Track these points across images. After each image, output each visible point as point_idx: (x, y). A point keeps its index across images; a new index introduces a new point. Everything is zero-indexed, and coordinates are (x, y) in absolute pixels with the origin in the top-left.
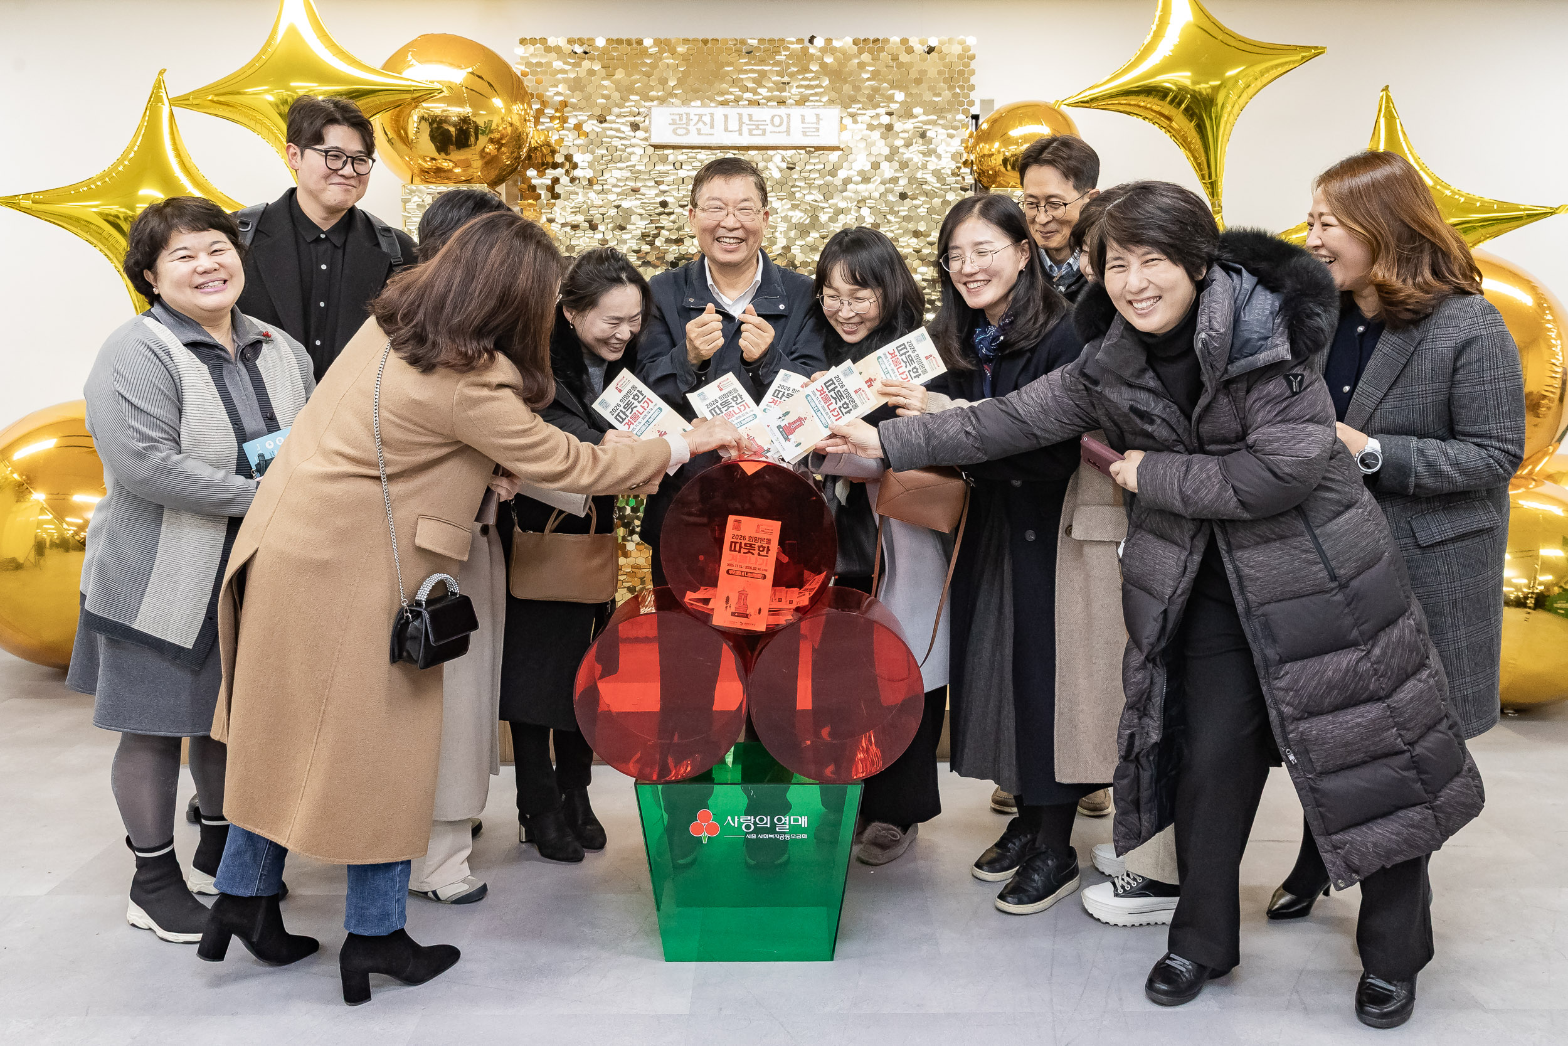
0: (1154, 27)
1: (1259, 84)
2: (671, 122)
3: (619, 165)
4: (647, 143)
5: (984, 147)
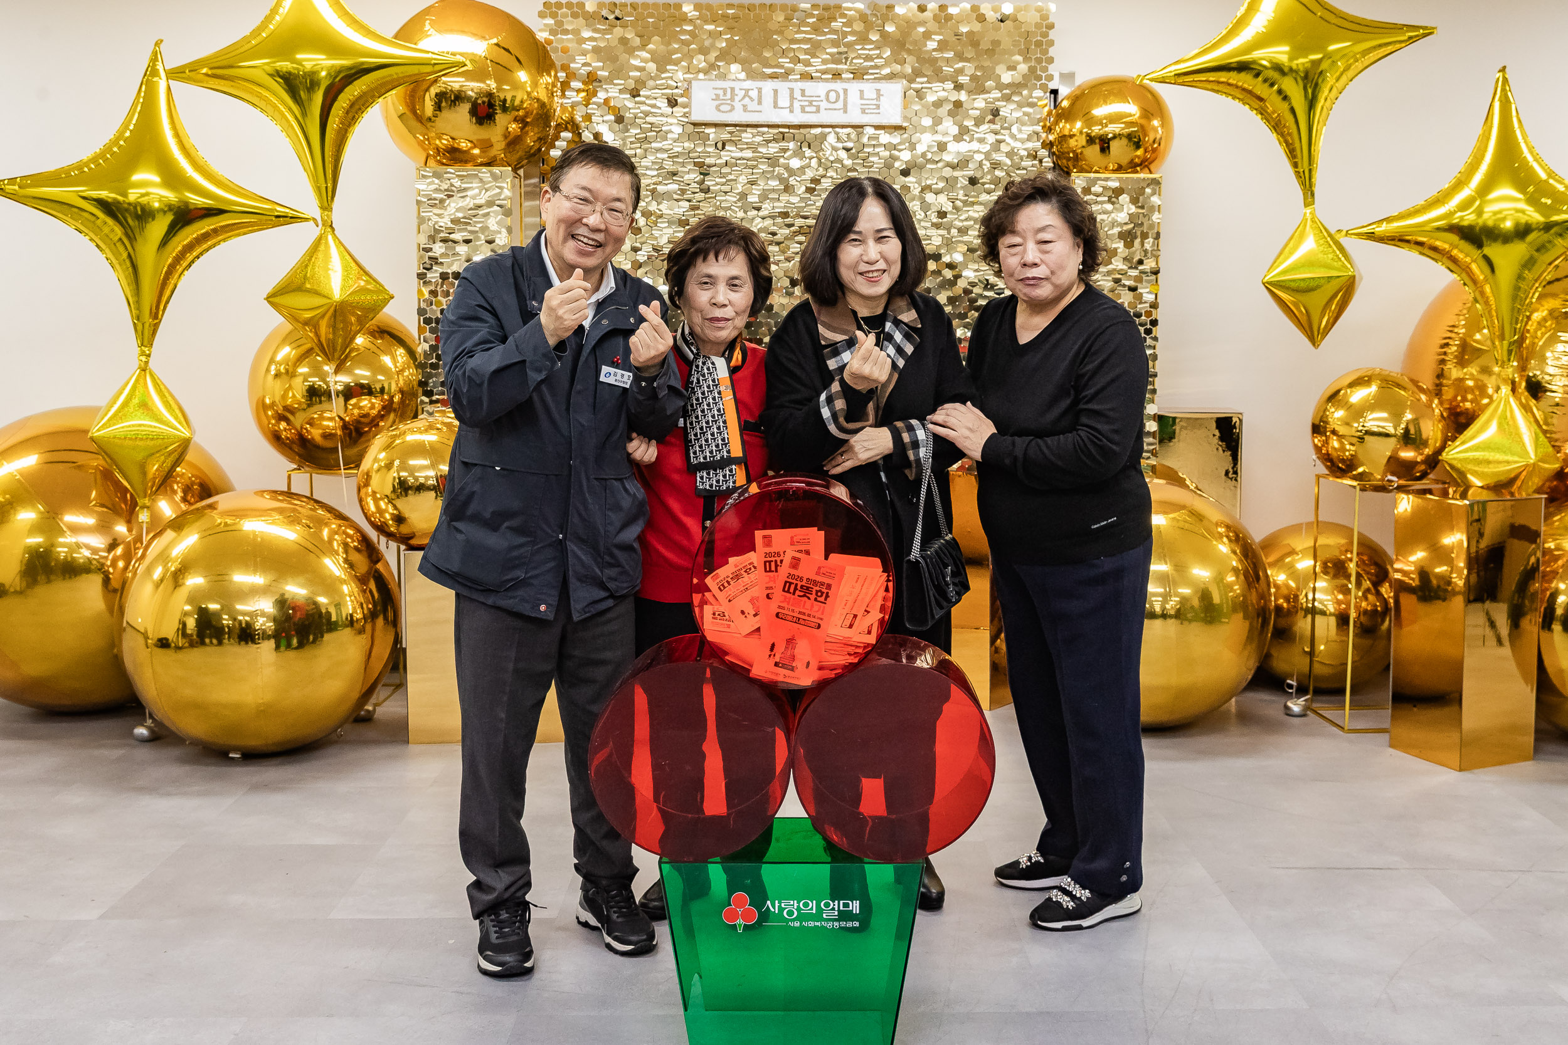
1: (1360, 66)
2: (714, 97)
3: (654, 145)
4: (686, 120)
5: (1064, 127)
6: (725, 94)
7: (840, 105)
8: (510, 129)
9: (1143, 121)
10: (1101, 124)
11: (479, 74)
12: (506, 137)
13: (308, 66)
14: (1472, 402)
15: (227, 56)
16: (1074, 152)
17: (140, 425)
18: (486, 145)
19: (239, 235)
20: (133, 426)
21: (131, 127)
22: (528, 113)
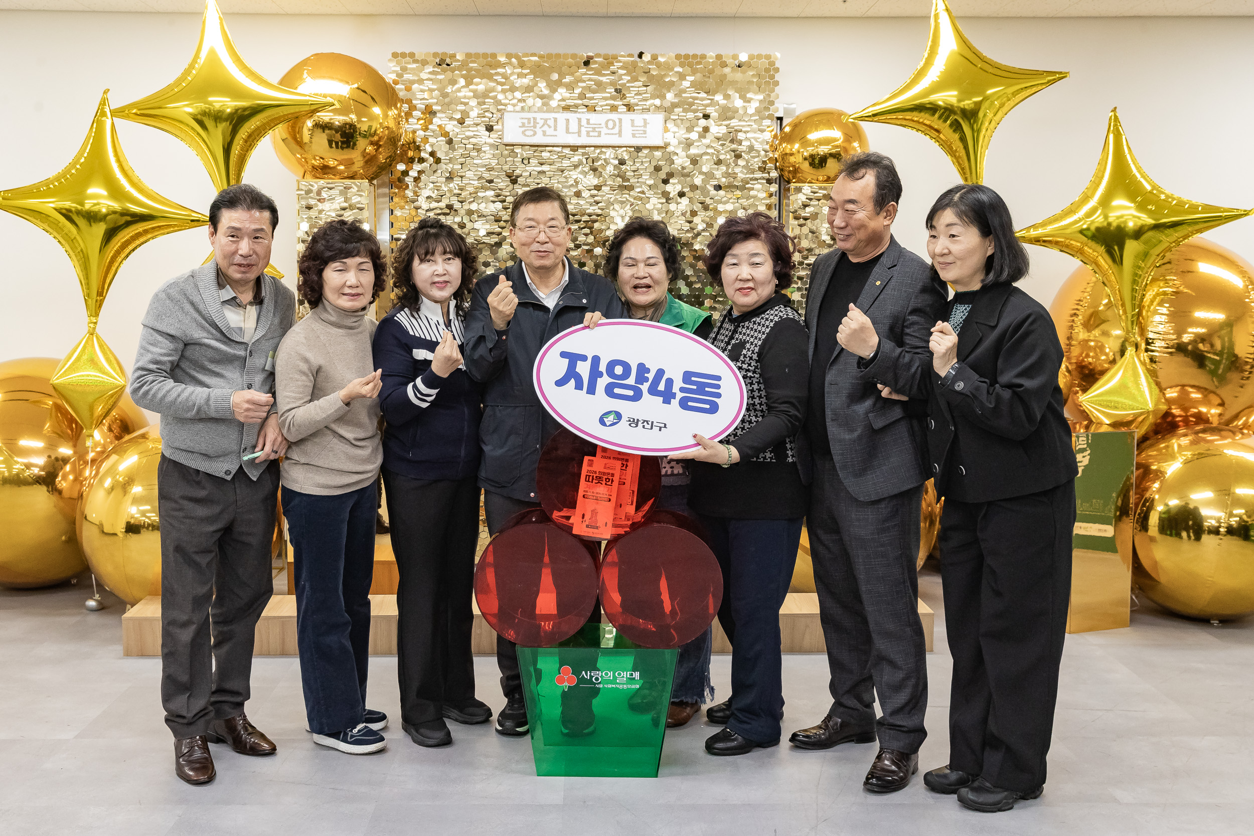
0: (926, 55)
1: (1012, 103)
2: (521, 125)
3: (475, 161)
4: (500, 141)
5: (786, 147)
6: (529, 123)
7: (616, 130)
8: (367, 151)
9: (845, 145)
10: (814, 146)
11: (344, 111)
12: (364, 157)
13: (217, 106)
14: (1093, 357)
15: (158, 100)
16: (794, 166)
17: (88, 376)
18: (349, 163)
19: (164, 234)
20: (83, 376)
21: (86, 155)
22: (380, 139)
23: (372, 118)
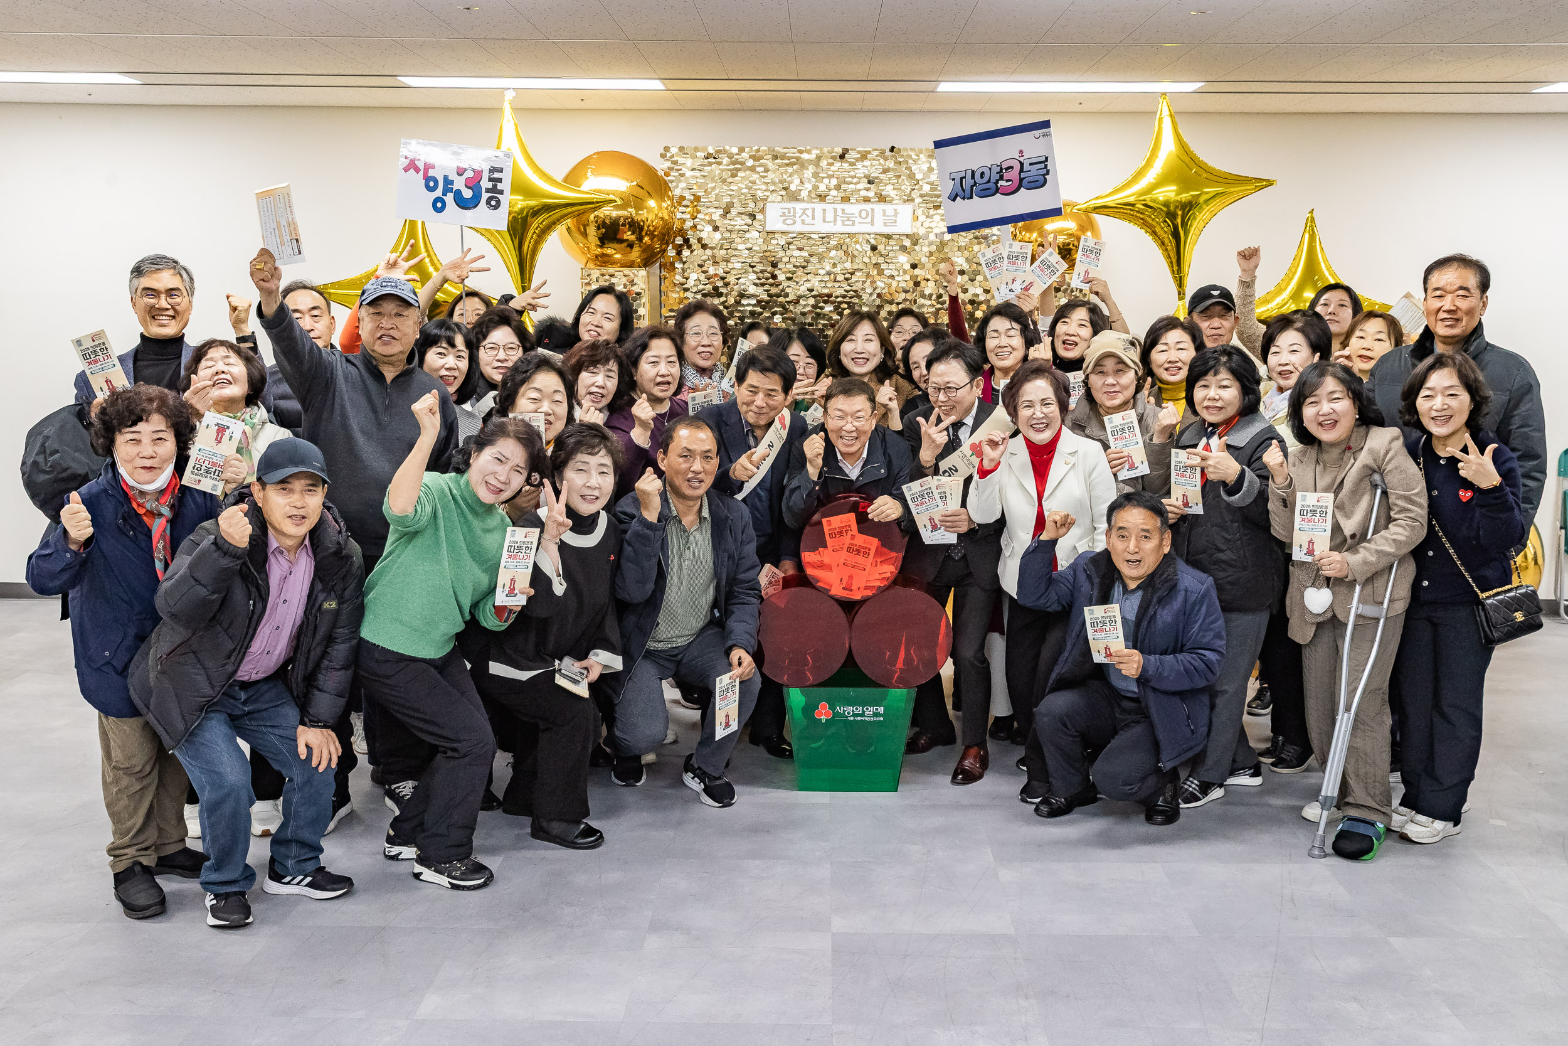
2: (782, 213)
3: (739, 248)
4: (762, 229)
6: (789, 212)
7: (869, 220)
11: (625, 206)
22: (656, 228)
23: (649, 210)
